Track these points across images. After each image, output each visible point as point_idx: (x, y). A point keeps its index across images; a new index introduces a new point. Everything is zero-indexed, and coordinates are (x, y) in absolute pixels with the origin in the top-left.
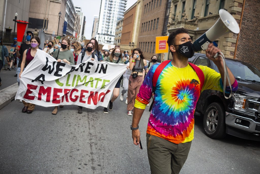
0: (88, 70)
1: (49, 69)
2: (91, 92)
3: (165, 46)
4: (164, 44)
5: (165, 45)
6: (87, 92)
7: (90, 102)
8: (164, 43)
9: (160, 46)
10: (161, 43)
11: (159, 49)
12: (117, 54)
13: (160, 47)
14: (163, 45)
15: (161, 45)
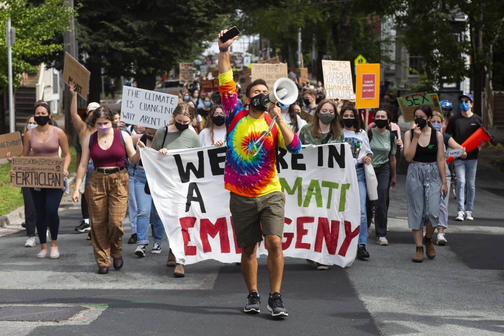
0: (299, 161)
1: (191, 171)
2: (320, 219)
3: (373, 90)
4: (371, 85)
5: (373, 88)
6: (310, 220)
7: (321, 248)
8: (372, 82)
9: (364, 88)
10: (365, 82)
11: (363, 97)
12: (327, 117)
13: (364, 91)
14: (369, 85)
15: (365, 85)
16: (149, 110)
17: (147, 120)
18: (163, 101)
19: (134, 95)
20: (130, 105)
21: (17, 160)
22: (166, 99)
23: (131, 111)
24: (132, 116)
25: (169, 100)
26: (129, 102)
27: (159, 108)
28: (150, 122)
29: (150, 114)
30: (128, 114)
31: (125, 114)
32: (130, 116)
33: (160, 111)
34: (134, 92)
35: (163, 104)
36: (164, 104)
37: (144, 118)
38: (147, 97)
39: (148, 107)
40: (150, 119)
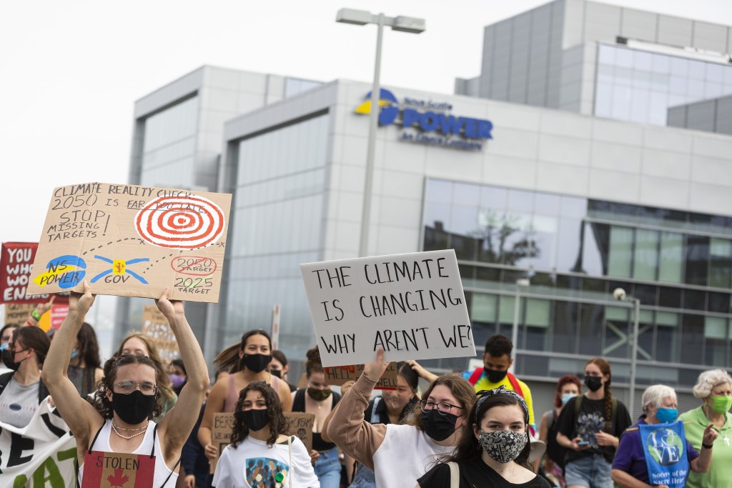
16: (387, 311)
17: (393, 340)
18: (417, 275)
19: (335, 281)
20: (333, 312)
21: (224, 420)
22: (423, 266)
23: (342, 329)
24: (349, 342)
25: (433, 266)
26: (330, 305)
27: (414, 299)
28: (402, 344)
29: (396, 322)
30: (337, 338)
31: (330, 342)
32: (343, 344)
33: (420, 307)
34: (333, 274)
35: (419, 283)
36: (424, 283)
37: (383, 340)
38: (373, 277)
39: (382, 305)
40: (400, 336)
